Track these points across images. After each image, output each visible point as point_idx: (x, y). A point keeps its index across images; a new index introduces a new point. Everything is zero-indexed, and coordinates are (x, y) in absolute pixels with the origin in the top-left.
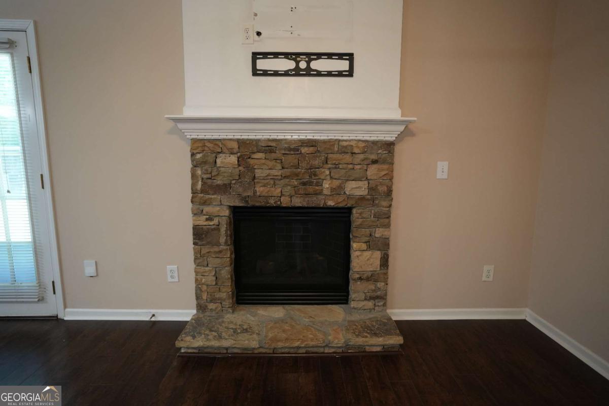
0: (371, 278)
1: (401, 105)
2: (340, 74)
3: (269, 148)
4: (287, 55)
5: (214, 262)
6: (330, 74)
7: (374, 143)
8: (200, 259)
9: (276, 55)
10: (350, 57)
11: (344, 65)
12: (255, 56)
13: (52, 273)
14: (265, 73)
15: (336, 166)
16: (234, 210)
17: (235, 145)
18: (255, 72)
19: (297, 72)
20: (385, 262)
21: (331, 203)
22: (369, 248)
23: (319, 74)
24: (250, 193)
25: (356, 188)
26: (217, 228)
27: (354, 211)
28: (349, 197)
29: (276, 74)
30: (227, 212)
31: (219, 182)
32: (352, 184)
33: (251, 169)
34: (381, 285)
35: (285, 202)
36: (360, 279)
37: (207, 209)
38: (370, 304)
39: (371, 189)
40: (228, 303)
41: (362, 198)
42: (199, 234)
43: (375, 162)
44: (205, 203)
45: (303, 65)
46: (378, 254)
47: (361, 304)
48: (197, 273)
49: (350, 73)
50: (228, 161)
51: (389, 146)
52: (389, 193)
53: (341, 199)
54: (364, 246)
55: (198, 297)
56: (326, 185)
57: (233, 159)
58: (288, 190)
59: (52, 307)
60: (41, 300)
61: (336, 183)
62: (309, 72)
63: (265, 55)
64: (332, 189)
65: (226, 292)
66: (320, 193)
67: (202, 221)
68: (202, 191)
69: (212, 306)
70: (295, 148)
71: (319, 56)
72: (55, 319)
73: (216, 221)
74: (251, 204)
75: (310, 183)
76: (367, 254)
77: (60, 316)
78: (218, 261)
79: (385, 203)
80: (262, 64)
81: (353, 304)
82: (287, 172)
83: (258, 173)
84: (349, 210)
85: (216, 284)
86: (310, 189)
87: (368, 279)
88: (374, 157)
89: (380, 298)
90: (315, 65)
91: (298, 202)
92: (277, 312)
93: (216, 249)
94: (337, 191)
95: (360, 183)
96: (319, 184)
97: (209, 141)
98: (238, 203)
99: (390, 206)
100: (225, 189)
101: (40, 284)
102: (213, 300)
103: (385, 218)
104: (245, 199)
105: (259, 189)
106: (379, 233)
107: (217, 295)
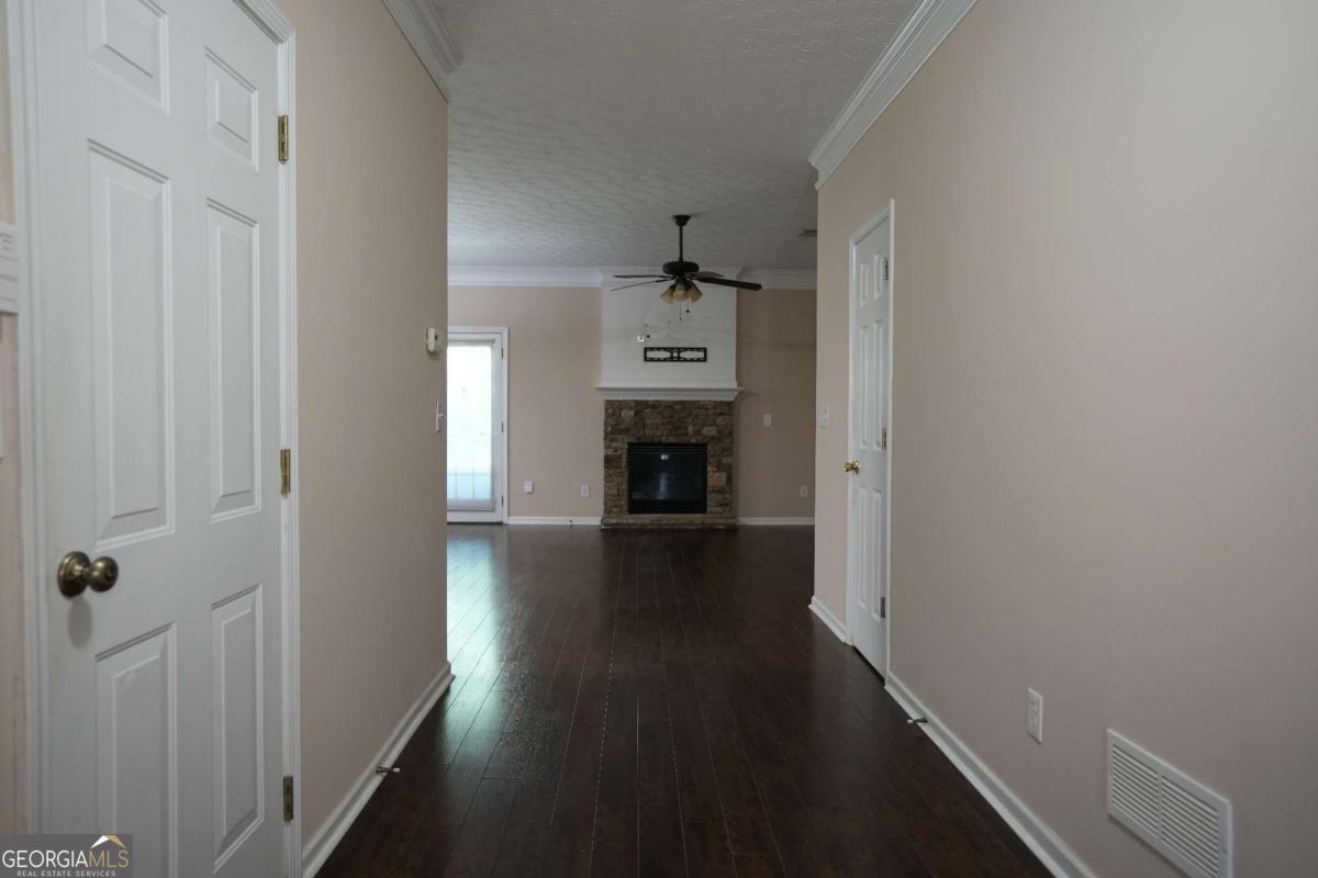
0: (720, 491)
1: (738, 378)
2: (698, 360)
3: (655, 406)
4: (665, 349)
5: (617, 479)
6: (692, 360)
7: (721, 402)
8: (608, 478)
9: (659, 349)
10: (705, 350)
11: (700, 355)
12: (646, 350)
13: (503, 491)
14: (652, 360)
15: (697, 417)
16: (629, 444)
17: (633, 405)
18: (646, 359)
19: (671, 359)
20: (729, 479)
21: (693, 441)
22: (719, 470)
23: (685, 360)
24: (641, 434)
25: (710, 431)
26: (620, 457)
27: (709, 447)
28: (705, 437)
29: (659, 360)
30: (626, 446)
31: (622, 426)
32: (707, 429)
33: (643, 419)
34: (727, 496)
35: (664, 439)
36: (713, 491)
37: (614, 444)
38: (720, 509)
39: (718, 431)
40: (625, 508)
41: (712, 438)
42: (609, 462)
43: (721, 414)
44: (612, 440)
45: (675, 355)
46: (724, 475)
47: (714, 509)
48: (605, 486)
49: (705, 359)
50: (627, 414)
51: (729, 404)
52: (731, 434)
53: (699, 438)
54: (715, 469)
55: (605, 503)
56: (690, 429)
57: (632, 413)
58: (665, 432)
59: (501, 515)
60: (493, 510)
61: (697, 428)
62: (679, 359)
63: (652, 349)
64: (695, 432)
65: (624, 502)
66: (686, 434)
67: (610, 452)
68: (611, 433)
69: (615, 510)
70: (671, 406)
71: (685, 349)
72: (500, 524)
73: (619, 453)
74: (643, 440)
75: (679, 428)
76: (717, 474)
77: (505, 521)
78: (621, 479)
79: (728, 441)
80: (650, 354)
81: (709, 509)
82: (665, 420)
83: (648, 421)
84: (706, 445)
85: (619, 495)
86: (680, 431)
87: (719, 492)
88: (719, 411)
89: (728, 505)
90: (683, 355)
91: (672, 440)
92: (660, 515)
93: (619, 471)
94: (697, 432)
95: (711, 428)
96: (686, 428)
97: (619, 401)
98: (634, 440)
99: (732, 442)
100: (626, 431)
101: (493, 499)
102: (615, 506)
103: (729, 450)
104: (639, 438)
105: (648, 432)
106: (725, 460)
107: (618, 503)
